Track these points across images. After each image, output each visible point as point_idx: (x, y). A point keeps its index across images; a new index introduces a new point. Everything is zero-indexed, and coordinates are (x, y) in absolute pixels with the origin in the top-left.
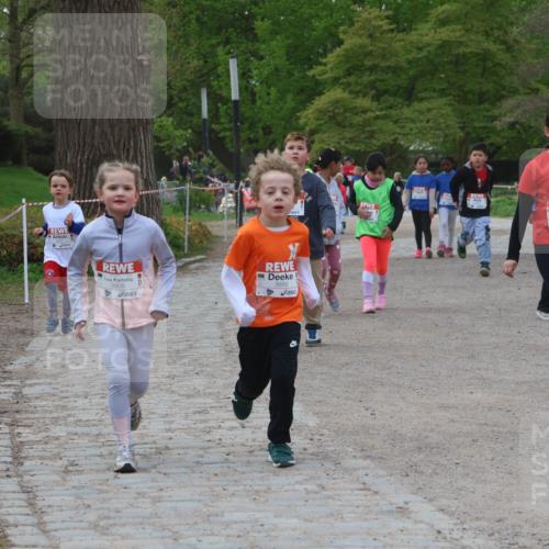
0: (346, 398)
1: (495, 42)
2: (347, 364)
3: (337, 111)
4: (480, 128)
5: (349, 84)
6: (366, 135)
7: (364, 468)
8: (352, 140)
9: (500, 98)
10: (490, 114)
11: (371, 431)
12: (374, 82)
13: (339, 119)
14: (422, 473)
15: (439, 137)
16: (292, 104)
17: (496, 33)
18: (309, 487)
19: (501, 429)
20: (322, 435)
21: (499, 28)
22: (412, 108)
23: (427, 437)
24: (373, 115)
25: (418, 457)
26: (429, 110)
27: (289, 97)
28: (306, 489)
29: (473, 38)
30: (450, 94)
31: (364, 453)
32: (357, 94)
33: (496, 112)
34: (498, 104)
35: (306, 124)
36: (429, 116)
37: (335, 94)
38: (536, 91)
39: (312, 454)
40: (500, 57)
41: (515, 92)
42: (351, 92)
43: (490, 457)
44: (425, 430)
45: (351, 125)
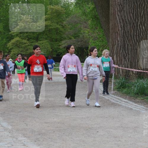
0: (20, 121)
1: (59, 25)
2: (20, 112)
3: (17, 43)
4: (56, 48)
5: (21, 36)
6: (25, 50)
7: (24, 140)
8: (22, 51)
9: (62, 40)
10: (59, 44)
11: (26, 130)
12: (27, 36)
13: (18, 45)
14: (40, 141)
15: (45, 50)
16: (5, 41)
17: (60, 23)
18: (9, 146)
19: (61, 128)
20: (13, 131)
21: (61, 22)
22: (38, 43)
23: (41, 131)
24: (27, 44)
25: (39, 137)
26: (43, 43)
27: (4, 39)
28: (8, 146)
29: (54, 24)
30: (48, 39)
31: (24, 136)
32: (23, 39)
33: (60, 44)
34: (61, 42)
35: (9, 47)
36: (43, 45)
37: (17, 39)
38: (71, 38)
39: (10, 136)
40: (61, 29)
41: (65, 39)
42: (21, 38)
43: (58, 136)
44: (41, 129)
45: (21, 47)
